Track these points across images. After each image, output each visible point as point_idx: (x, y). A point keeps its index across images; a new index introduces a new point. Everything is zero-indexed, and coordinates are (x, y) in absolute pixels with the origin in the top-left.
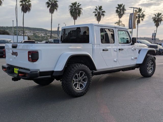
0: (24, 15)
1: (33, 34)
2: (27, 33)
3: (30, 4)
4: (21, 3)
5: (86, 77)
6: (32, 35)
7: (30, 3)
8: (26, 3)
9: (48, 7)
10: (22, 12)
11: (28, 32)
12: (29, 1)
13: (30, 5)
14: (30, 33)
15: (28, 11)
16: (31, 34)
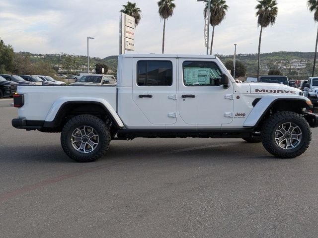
0: (261, 32)
1: (307, 64)
2: (293, 64)
3: (276, 8)
4: (258, 10)
5: (98, 135)
6: (304, 67)
7: (275, 6)
8: (267, 8)
9: (312, 9)
10: (258, 26)
11: (295, 62)
12: (274, 3)
13: (275, 11)
14: (300, 63)
15: (270, 23)
16: (302, 66)
